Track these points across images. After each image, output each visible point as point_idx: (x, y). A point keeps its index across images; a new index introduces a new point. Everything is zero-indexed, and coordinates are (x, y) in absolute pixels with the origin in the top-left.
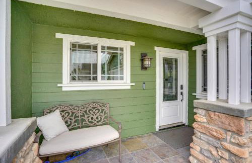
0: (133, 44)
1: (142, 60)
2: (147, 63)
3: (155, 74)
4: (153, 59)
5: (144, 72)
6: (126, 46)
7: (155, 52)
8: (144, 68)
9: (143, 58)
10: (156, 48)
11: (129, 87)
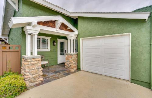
0: (51, 38)
1: (54, 43)
2: (55, 44)
3: (57, 47)
4: (57, 43)
5: (54, 46)
6: (49, 38)
7: (57, 40)
8: (54, 45)
9: (54, 42)
10: (58, 39)
11: (50, 51)
